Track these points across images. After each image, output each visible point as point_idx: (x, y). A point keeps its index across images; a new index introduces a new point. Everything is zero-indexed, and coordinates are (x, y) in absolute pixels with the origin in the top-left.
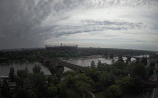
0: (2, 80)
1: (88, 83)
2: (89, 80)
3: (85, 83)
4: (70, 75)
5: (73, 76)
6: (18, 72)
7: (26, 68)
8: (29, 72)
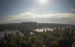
0: (1, 39)
1: (42, 40)
2: (42, 38)
3: (40, 40)
4: (33, 36)
5: (35, 37)
6: (9, 35)
7: (12, 33)
8: (14, 35)
